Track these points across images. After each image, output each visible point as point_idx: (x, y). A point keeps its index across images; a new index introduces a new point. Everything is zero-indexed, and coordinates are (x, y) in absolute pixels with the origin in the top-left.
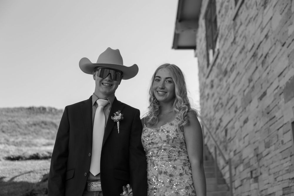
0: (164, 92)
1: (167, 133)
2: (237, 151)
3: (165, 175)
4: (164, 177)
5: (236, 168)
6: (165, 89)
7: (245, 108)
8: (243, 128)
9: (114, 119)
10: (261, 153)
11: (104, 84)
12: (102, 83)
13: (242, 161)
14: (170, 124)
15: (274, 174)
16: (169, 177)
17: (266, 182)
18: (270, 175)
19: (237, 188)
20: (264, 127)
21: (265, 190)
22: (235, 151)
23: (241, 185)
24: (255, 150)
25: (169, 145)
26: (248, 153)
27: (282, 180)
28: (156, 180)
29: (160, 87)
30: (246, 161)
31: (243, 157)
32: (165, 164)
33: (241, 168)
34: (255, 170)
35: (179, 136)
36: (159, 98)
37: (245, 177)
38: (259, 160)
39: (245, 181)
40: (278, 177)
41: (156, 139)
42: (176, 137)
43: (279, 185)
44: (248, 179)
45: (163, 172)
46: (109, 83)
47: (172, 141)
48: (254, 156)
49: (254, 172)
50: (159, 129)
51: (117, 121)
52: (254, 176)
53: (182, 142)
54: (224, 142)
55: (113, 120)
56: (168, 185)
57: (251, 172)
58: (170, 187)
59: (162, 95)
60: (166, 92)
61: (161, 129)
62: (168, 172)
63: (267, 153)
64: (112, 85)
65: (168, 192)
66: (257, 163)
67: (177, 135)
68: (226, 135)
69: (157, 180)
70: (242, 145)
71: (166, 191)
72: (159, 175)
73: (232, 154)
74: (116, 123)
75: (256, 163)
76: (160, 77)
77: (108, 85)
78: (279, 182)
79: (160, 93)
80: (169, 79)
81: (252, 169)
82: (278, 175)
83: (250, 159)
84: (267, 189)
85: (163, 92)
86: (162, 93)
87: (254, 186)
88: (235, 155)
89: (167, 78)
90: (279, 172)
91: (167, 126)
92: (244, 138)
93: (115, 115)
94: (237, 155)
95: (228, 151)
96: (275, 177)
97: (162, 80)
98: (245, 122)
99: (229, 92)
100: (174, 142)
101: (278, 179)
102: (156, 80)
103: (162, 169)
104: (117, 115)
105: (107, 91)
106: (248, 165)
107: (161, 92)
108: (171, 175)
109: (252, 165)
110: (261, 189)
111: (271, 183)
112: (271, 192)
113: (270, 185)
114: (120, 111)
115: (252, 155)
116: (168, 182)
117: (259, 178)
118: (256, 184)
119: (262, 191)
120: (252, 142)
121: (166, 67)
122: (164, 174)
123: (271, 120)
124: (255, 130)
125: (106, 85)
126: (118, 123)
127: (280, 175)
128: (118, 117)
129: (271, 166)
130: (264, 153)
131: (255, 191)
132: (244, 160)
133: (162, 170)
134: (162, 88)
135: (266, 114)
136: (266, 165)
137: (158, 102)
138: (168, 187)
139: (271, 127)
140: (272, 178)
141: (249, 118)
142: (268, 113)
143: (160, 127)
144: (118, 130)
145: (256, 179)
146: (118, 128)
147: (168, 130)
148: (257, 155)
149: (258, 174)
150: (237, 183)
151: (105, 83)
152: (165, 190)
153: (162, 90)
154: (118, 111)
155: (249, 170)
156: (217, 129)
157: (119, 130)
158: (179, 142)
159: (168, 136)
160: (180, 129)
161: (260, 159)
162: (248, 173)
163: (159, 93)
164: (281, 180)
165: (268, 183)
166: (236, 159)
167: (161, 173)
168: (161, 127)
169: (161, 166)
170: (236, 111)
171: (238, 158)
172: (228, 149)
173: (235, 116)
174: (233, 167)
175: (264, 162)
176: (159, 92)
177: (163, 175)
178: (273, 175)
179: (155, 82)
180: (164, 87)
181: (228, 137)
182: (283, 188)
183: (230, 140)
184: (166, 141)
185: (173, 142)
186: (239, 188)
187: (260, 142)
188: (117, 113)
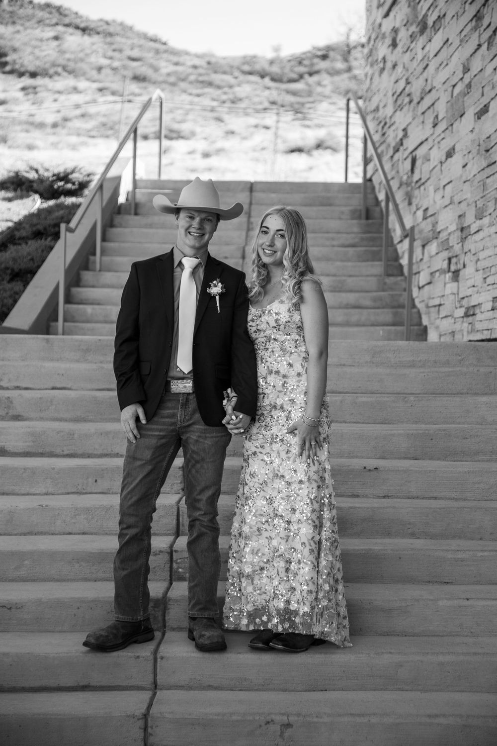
0: (273, 251)
1: (276, 315)
2: (430, 213)
3: (276, 376)
4: (275, 378)
5: (424, 246)
6: (275, 246)
7: (452, 125)
8: (444, 165)
9: (212, 292)
10: (469, 226)
11: (191, 233)
12: (189, 232)
13: (436, 235)
14: (279, 302)
15: (483, 269)
16: (282, 378)
17: (470, 283)
18: (477, 271)
19: (423, 286)
20: (479, 178)
21: (467, 297)
22: (427, 209)
23: (429, 283)
24: (460, 216)
25: (281, 333)
26: (447, 221)
27: (494, 284)
28: (264, 382)
29: (268, 243)
30: (443, 236)
31: (439, 227)
32: (277, 361)
33: (433, 248)
34: (456, 256)
35: (294, 318)
36: (266, 260)
37: (438, 267)
38: (463, 240)
39: (437, 274)
40: (488, 276)
41: (263, 326)
42: (289, 321)
43: (489, 290)
44: (443, 272)
45: (273, 371)
46: (198, 231)
47: (283, 326)
48: (457, 229)
49: (454, 260)
50: (266, 310)
51: (217, 295)
52: (453, 268)
53: (298, 325)
54: (408, 184)
55: (209, 294)
56: (281, 389)
57: (450, 259)
58: (283, 393)
59: (270, 256)
60: (276, 252)
61: (268, 310)
62: (281, 371)
63: (477, 229)
64: (203, 235)
65: (281, 399)
66: (460, 244)
67: (291, 317)
68: (412, 170)
69: (266, 382)
70: (440, 203)
71: (278, 397)
72: (268, 376)
73: (420, 213)
74: (214, 297)
75: (458, 244)
76: (268, 228)
77: (198, 235)
78: (489, 285)
79: (267, 251)
80: (281, 232)
81: (451, 255)
82: (489, 274)
83: (449, 234)
84: (471, 296)
85: (271, 251)
86: (269, 252)
87: (451, 287)
88: (425, 218)
89: (278, 231)
90: (491, 267)
91: (276, 307)
92: (444, 186)
93: (212, 285)
94: (429, 220)
95: (414, 208)
96: (485, 276)
97: (272, 233)
98: (450, 154)
99: (425, 74)
100: (287, 327)
101: (489, 281)
102: (262, 232)
103: (272, 367)
104: (215, 286)
105: (197, 245)
106: (446, 246)
107: (269, 250)
108: (284, 376)
109: (452, 247)
110: (461, 296)
111: (477, 286)
112: (476, 303)
113: (475, 289)
114: (218, 280)
115: (453, 227)
116: (280, 385)
117: (461, 273)
118: (455, 284)
119: (463, 298)
120: (457, 199)
121: (277, 213)
122: (275, 374)
123: (489, 165)
124: (464, 179)
125: (195, 234)
126: (217, 297)
127: (491, 273)
128: (216, 289)
129: (482, 255)
130: (473, 229)
131: (452, 297)
132: (439, 232)
133: (273, 369)
134: (270, 246)
135: (484, 152)
136: (473, 252)
137: (265, 266)
138: (280, 392)
139: (488, 181)
140: (480, 276)
141: (457, 148)
142: (487, 151)
143: (266, 307)
144: (218, 308)
145: (456, 275)
146: (218, 305)
147: (276, 312)
148: (462, 229)
149: (460, 266)
150: (423, 278)
151: (193, 233)
152: (277, 395)
153: (269, 248)
154: (216, 280)
155: (445, 254)
156: (397, 150)
157: (220, 307)
158: (293, 326)
159: (277, 320)
160: (295, 307)
161: (465, 238)
162: (444, 260)
163: (265, 252)
164: (493, 282)
165: (474, 286)
166: (426, 227)
167: (270, 372)
168: (268, 307)
169: (271, 363)
170: (435, 126)
171: (430, 227)
172: (415, 202)
173: (432, 135)
174: (418, 244)
175: (470, 244)
176: (265, 250)
177: (273, 375)
178: (481, 271)
179: (261, 234)
180: (273, 245)
181: (416, 177)
182: (494, 298)
183: (420, 183)
184: (275, 327)
185: (285, 328)
186: (426, 287)
187: (468, 205)
188: (215, 282)
